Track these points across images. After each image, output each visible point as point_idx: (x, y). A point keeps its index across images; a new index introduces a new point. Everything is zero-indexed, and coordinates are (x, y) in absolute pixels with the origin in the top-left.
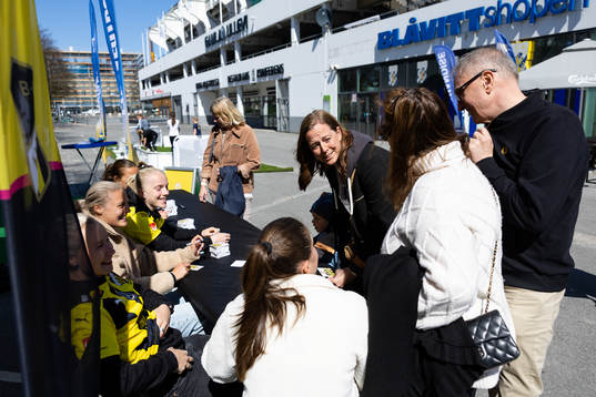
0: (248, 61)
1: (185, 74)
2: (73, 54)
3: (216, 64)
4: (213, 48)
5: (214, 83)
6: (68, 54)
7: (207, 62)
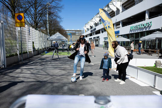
1: (88, 36)
2: (68, 31)
3: (92, 35)
4: (92, 32)
5: (91, 38)
6: (67, 31)
7: (91, 35)
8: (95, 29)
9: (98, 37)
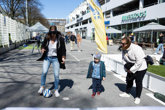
0: (84, 25)
1: (73, 27)
3: (78, 25)
4: (78, 22)
6: (49, 20)
8: (82, 18)
9: (86, 28)
